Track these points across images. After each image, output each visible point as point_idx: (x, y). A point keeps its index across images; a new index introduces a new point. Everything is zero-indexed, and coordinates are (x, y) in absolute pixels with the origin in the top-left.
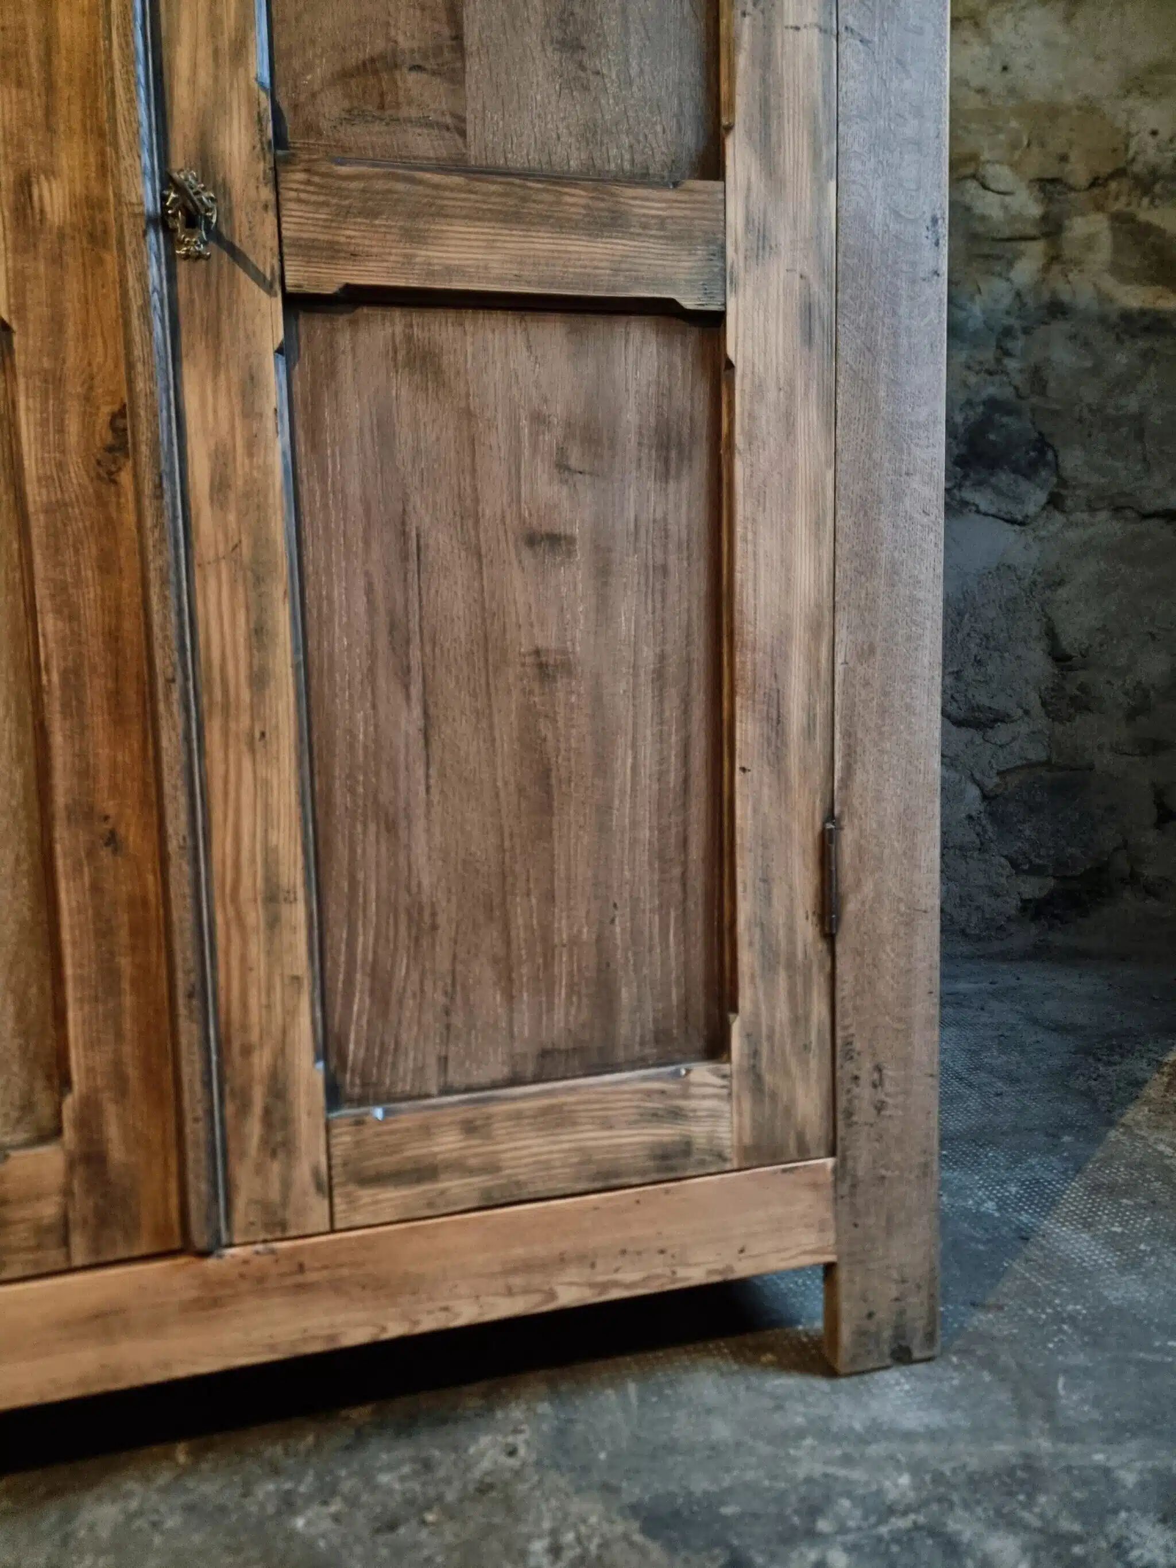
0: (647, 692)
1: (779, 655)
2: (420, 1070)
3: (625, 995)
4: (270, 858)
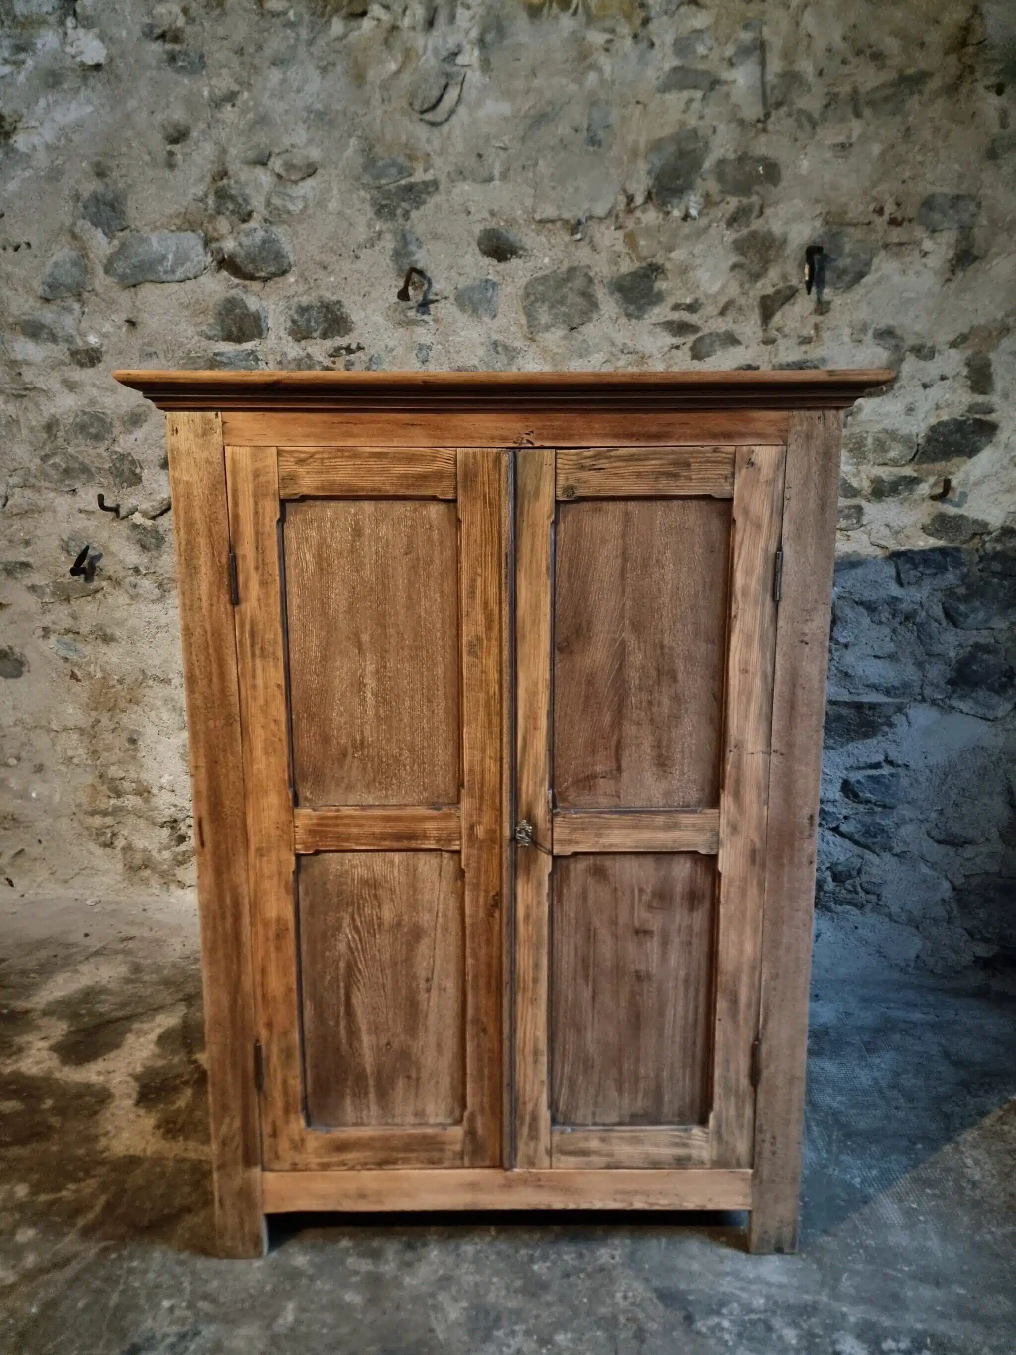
0: (681, 988)
1: (736, 978)
2: (585, 1116)
3: (666, 1098)
4: (536, 1040)
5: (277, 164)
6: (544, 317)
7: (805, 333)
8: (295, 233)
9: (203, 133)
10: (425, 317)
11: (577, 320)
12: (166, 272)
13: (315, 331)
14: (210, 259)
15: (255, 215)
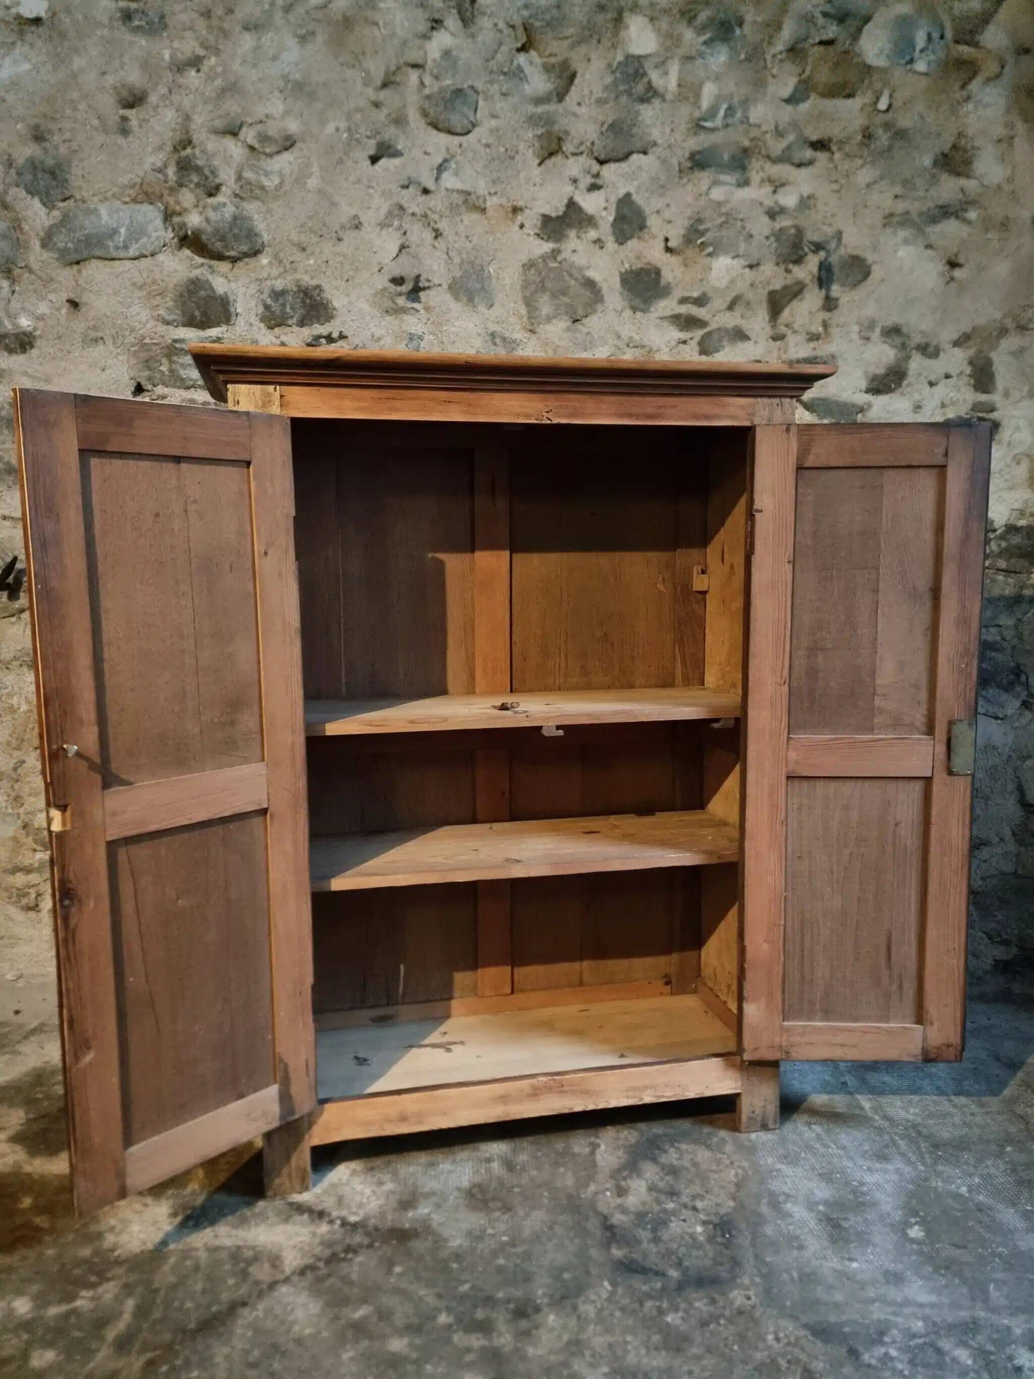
5: (249, 135)
6: (545, 307)
7: (813, 329)
8: (269, 211)
9: (163, 97)
10: (416, 305)
11: (580, 312)
12: (117, 248)
13: (292, 317)
14: (171, 235)
15: (224, 188)
